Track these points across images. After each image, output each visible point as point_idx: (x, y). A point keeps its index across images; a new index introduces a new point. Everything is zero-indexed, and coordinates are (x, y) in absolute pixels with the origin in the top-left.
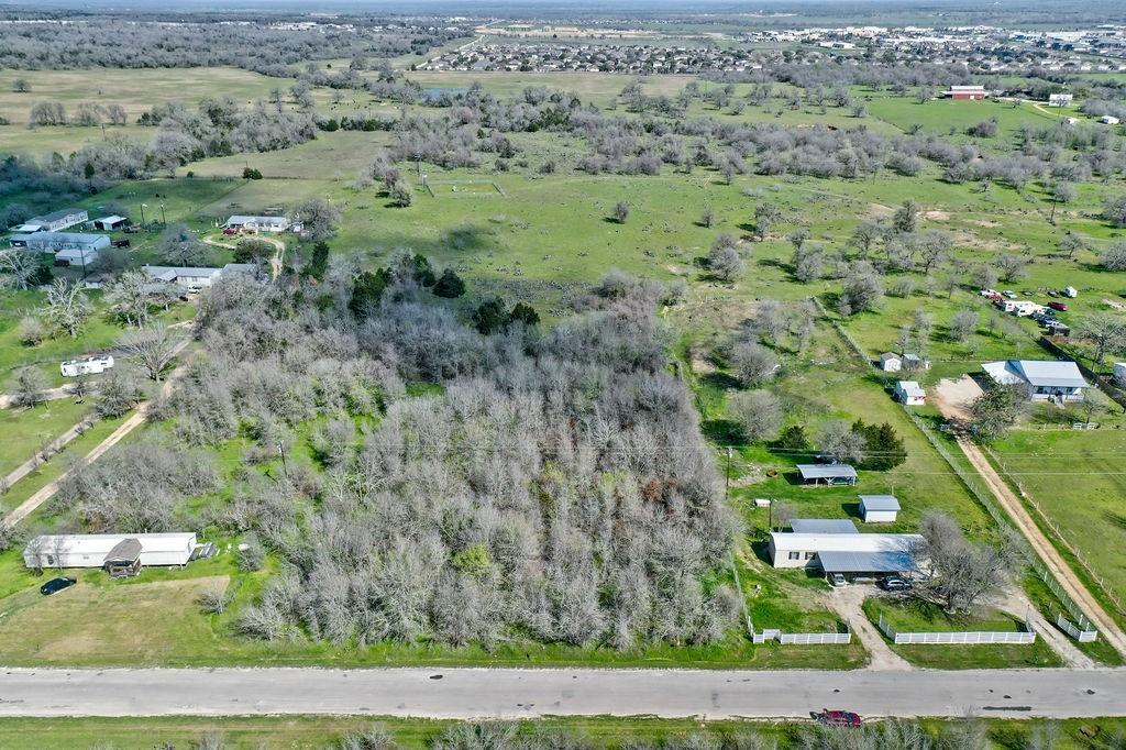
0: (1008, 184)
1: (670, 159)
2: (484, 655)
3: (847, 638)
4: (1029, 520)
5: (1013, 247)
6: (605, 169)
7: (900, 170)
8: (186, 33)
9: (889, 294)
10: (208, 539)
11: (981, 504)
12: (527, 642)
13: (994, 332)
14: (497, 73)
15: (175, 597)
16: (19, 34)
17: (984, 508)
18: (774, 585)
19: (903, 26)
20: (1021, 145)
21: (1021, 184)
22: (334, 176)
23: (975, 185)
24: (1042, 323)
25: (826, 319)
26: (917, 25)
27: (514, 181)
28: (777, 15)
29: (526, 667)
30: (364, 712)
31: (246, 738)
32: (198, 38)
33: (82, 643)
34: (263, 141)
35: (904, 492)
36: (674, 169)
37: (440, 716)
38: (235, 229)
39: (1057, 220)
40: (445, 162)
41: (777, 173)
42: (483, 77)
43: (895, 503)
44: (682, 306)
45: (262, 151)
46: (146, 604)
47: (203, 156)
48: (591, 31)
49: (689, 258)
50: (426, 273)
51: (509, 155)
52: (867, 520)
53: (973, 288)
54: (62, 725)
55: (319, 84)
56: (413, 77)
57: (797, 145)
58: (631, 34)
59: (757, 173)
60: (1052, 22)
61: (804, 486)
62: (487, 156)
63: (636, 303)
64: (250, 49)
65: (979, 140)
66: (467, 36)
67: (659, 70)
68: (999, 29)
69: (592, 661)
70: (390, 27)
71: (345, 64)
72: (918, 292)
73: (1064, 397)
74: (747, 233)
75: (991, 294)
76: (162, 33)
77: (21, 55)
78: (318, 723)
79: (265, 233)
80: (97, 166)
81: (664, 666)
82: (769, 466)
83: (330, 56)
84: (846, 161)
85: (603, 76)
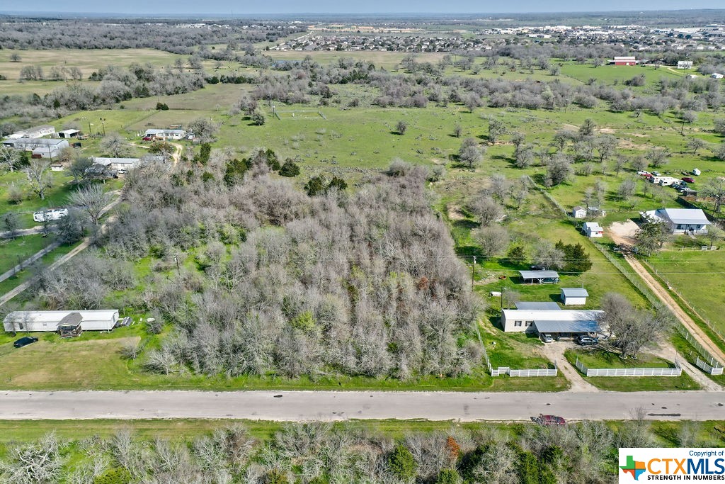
0: (653, 112)
1: (433, 99)
2: (311, 382)
3: (555, 372)
4: (674, 303)
5: (657, 148)
6: (391, 104)
7: (581, 104)
8: (122, 29)
9: (577, 174)
10: (127, 315)
11: (642, 294)
12: (339, 375)
13: (647, 194)
14: (321, 52)
15: (104, 349)
16: (15, 30)
17: (644, 297)
18: (505, 342)
19: (582, 26)
20: (660, 91)
21: (661, 112)
22: (215, 108)
23: (631, 114)
24: (678, 189)
25: (536, 189)
26: (591, 25)
27: (331, 111)
28: (501, 20)
29: (339, 390)
30: (229, 417)
31: (149, 433)
32: (129, 32)
33: (41, 376)
34: (169, 88)
35: (591, 288)
36: (436, 104)
37: (280, 420)
38: (150, 138)
39: (685, 133)
40: (287, 100)
41: (502, 106)
42: (312, 54)
43: (584, 292)
44: (441, 182)
45: (169, 95)
46: (84, 353)
47: (131, 97)
48: (381, 29)
49: (446, 154)
50: (274, 161)
51: (328, 96)
52: (566, 304)
53: (632, 170)
54: (24, 425)
55: (206, 57)
56: (267, 53)
57: (515, 89)
58: (408, 30)
59: (490, 106)
60: (678, 23)
61: (524, 285)
62: (314, 97)
63: (412, 179)
64: (162, 39)
65: (633, 88)
66: (302, 31)
67: (426, 50)
68: (643, 27)
69: (383, 387)
70: (253, 26)
71: (225, 47)
72: (596, 173)
73: (695, 231)
74: (483, 140)
75: (644, 173)
76: (107, 29)
77: (16, 41)
78: (197, 424)
79: (169, 140)
80: (62, 102)
81: (431, 389)
82: (501, 273)
83: (214, 42)
84: (547, 99)
85: (389, 53)
